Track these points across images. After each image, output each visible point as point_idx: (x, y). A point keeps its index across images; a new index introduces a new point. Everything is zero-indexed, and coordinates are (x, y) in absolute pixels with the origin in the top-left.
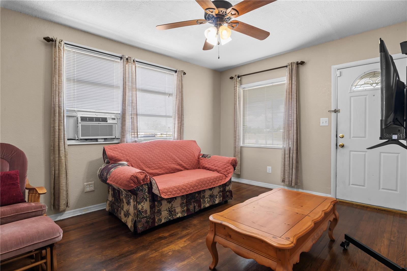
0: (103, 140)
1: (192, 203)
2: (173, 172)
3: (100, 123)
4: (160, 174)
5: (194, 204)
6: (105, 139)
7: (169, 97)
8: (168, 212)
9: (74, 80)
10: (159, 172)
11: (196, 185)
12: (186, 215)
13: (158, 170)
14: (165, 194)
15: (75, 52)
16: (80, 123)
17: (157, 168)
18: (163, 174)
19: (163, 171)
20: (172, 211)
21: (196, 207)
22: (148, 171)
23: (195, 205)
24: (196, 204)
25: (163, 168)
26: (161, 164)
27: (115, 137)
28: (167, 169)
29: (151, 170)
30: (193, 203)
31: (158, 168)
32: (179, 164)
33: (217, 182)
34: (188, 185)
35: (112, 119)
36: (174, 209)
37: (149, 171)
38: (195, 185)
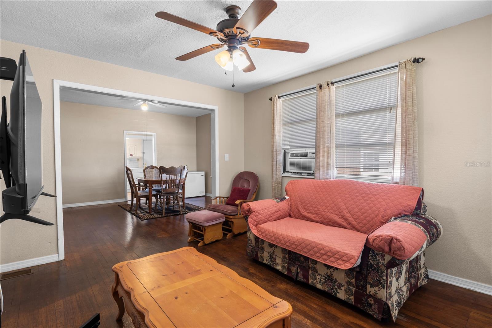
0: (307, 174)
1: (296, 265)
2: (331, 224)
3: (302, 158)
4: (313, 220)
5: (297, 269)
6: (308, 173)
7: (390, 112)
8: (269, 256)
9: (289, 123)
10: (314, 219)
11: (295, 243)
12: (286, 273)
13: (313, 215)
14: (261, 233)
15: (289, 99)
16: (289, 158)
17: (312, 213)
18: (317, 222)
19: (319, 218)
20: (273, 258)
21: (299, 274)
22: (302, 213)
23: (299, 270)
24: (301, 270)
25: (319, 214)
26: (320, 209)
27: (313, 172)
28: (324, 218)
29: (307, 212)
30: (297, 267)
31: (314, 212)
32: (344, 217)
33: (332, 259)
34: (286, 238)
35: (312, 154)
36: (275, 256)
37: (304, 212)
38: (293, 242)
